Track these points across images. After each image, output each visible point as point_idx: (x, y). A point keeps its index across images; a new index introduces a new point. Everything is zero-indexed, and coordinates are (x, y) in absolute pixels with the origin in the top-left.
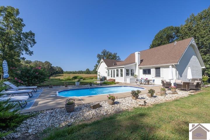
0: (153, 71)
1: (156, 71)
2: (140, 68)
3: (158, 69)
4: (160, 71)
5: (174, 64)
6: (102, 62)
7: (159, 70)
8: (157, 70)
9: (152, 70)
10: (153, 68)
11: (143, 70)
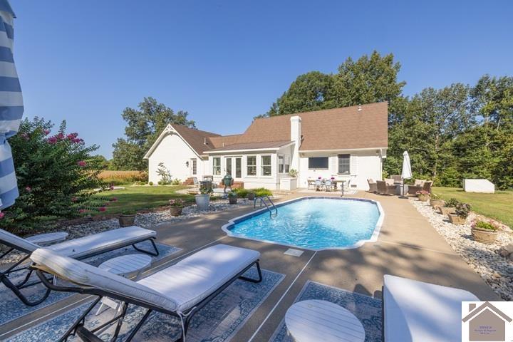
0: (334, 162)
1: (340, 162)
2: (302, 155)
3: (344, 157)
4: (348, 162)
5: (381, 149)
6: (167, 134)
7: (346, 159)
8: (342, 159)
9: (330, 159)
10: (333, 154)
11: (310, 159)
